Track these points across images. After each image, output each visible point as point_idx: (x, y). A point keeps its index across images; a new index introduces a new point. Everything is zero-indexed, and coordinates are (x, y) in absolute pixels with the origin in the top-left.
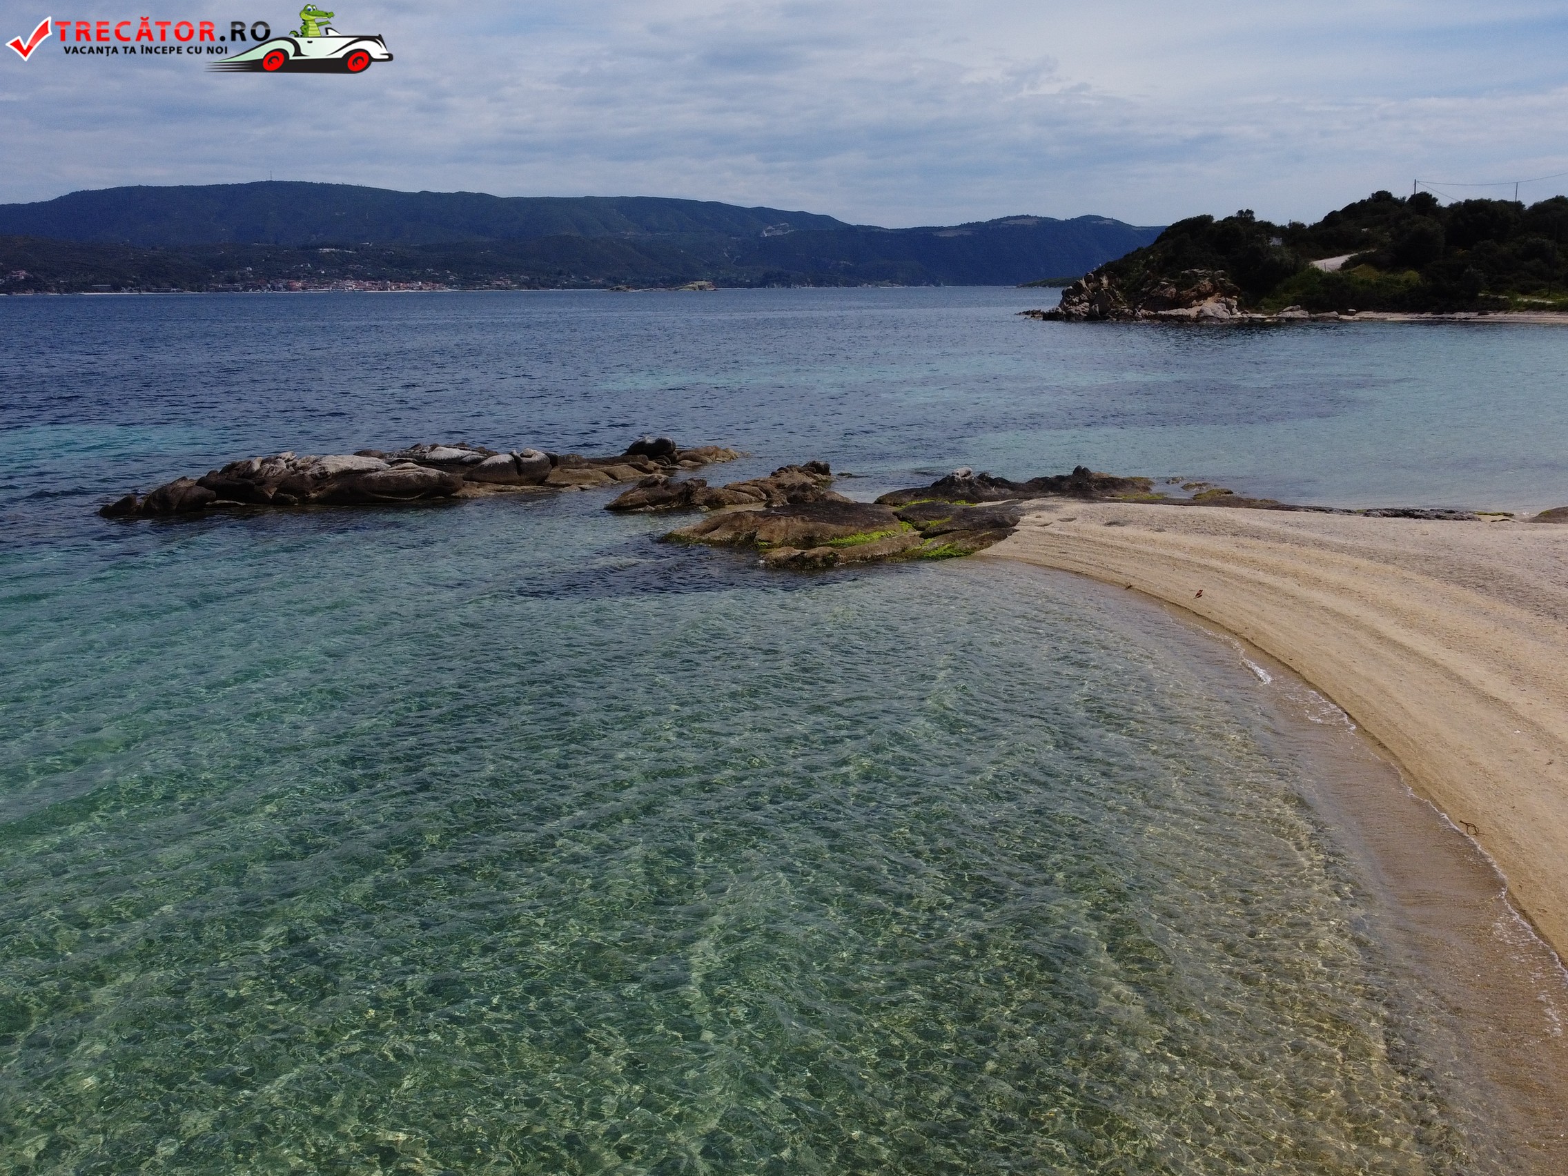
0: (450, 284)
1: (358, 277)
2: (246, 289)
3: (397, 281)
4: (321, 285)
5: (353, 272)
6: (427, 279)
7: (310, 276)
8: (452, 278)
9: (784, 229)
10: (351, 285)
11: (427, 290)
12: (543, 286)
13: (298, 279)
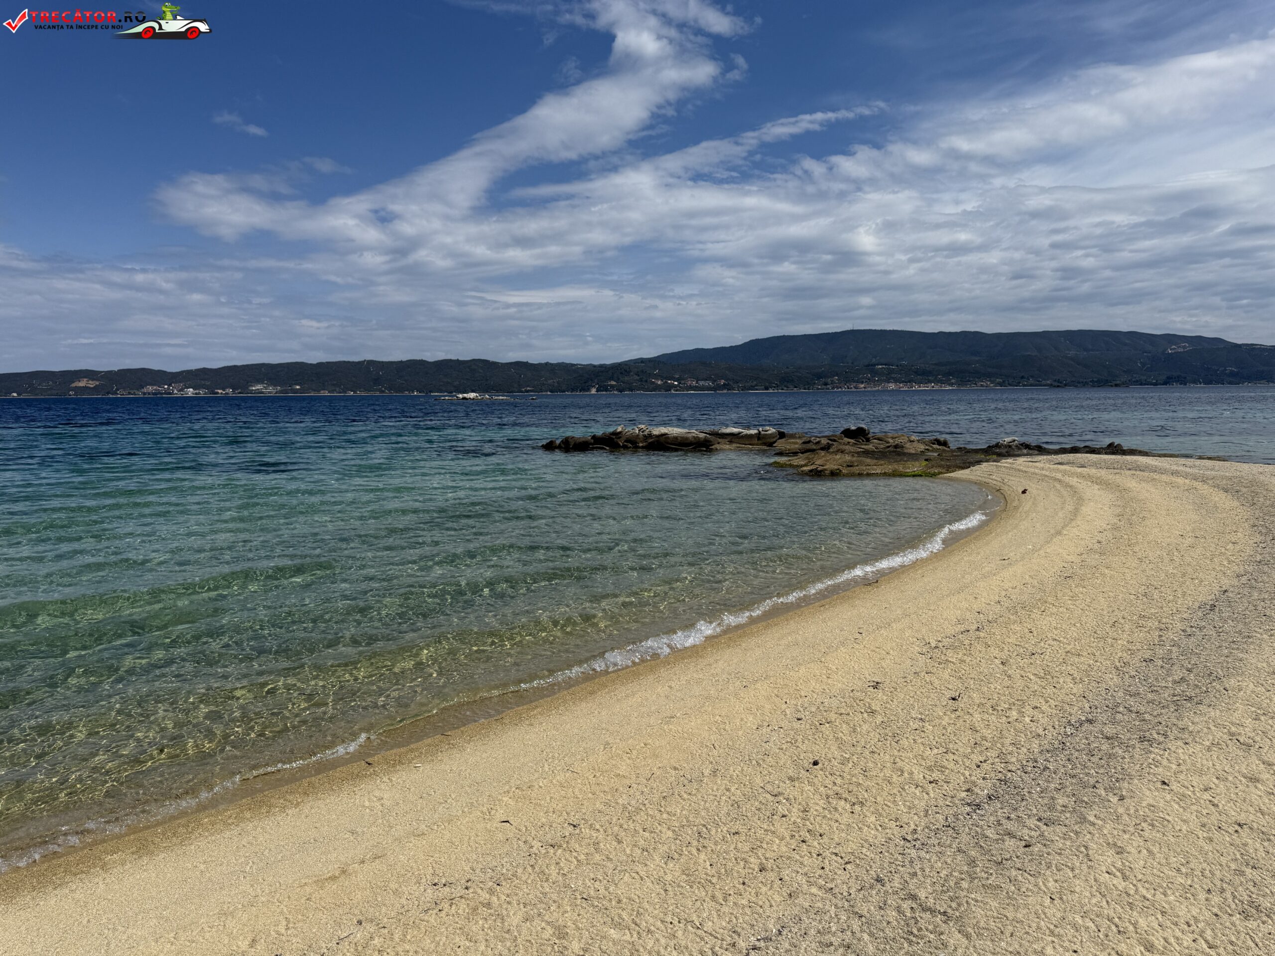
0: (951, 384)
1: (896, 381)
2: (833, 388)
3: (919, 383)
4: (875, 386)
5: (893, 378)
6: (937, 381)
7: (869, 381)
8: (953, 381)
9: (1184, 347)
10: (892, 386)
11: (936, 388)
12: (1010, 385)
13: (862, 383)
